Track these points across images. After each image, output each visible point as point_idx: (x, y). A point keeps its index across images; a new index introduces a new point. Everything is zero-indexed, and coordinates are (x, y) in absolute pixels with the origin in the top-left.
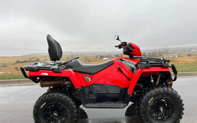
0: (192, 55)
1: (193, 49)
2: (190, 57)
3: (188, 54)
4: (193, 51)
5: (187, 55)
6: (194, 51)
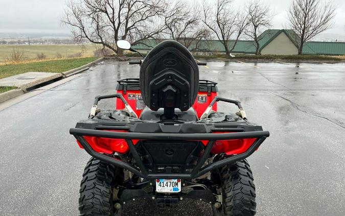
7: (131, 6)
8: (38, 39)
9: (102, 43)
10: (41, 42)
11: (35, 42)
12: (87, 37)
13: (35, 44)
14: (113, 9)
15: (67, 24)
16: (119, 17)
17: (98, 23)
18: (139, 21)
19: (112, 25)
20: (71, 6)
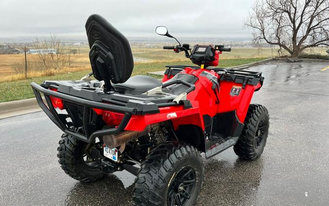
0: (78, 52)
1: (77, 41)
2: (75, 54)
3: (72, 50)
4: (77, 45)
5: (71, 52)
6: (79, 44)
7: (319, 4)
8: (239, 43)
9: (279, 44)
10: (241, 46)
11: (236, 45)
12: (265, 38)
13: (236, 48)
14: (295, 8)
15: (249, 27)
16: (302, 16)
17: (279, 23)
18: (326, 19)
19: (292, 25)
20: (255, 9)
